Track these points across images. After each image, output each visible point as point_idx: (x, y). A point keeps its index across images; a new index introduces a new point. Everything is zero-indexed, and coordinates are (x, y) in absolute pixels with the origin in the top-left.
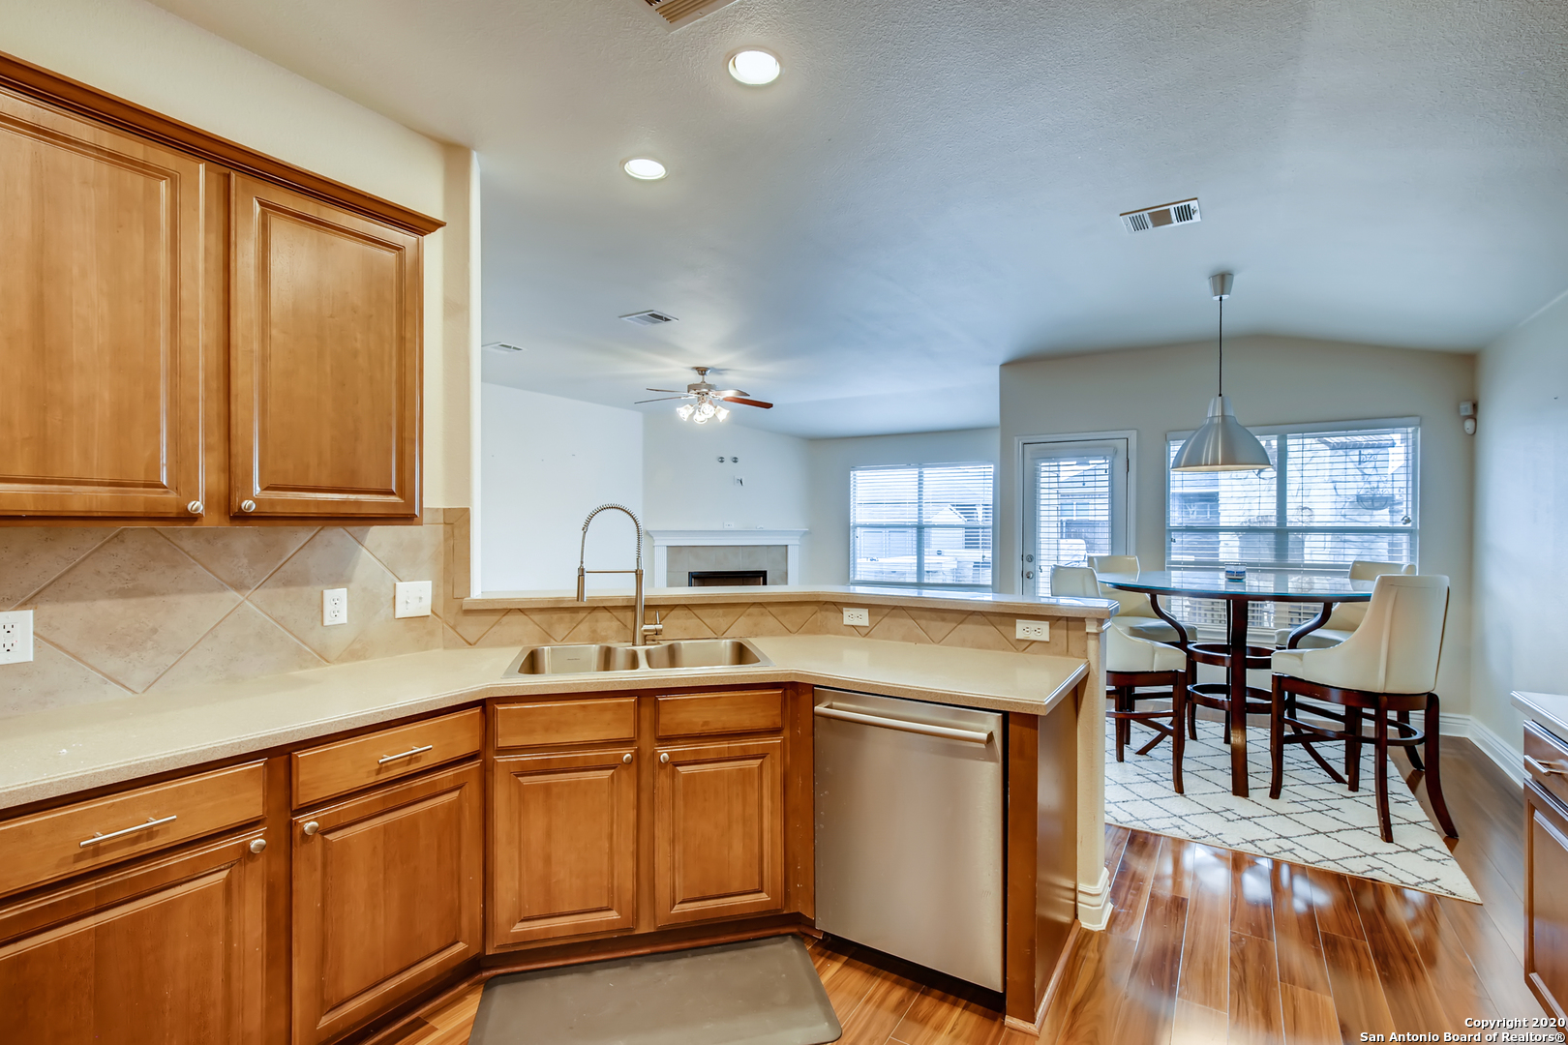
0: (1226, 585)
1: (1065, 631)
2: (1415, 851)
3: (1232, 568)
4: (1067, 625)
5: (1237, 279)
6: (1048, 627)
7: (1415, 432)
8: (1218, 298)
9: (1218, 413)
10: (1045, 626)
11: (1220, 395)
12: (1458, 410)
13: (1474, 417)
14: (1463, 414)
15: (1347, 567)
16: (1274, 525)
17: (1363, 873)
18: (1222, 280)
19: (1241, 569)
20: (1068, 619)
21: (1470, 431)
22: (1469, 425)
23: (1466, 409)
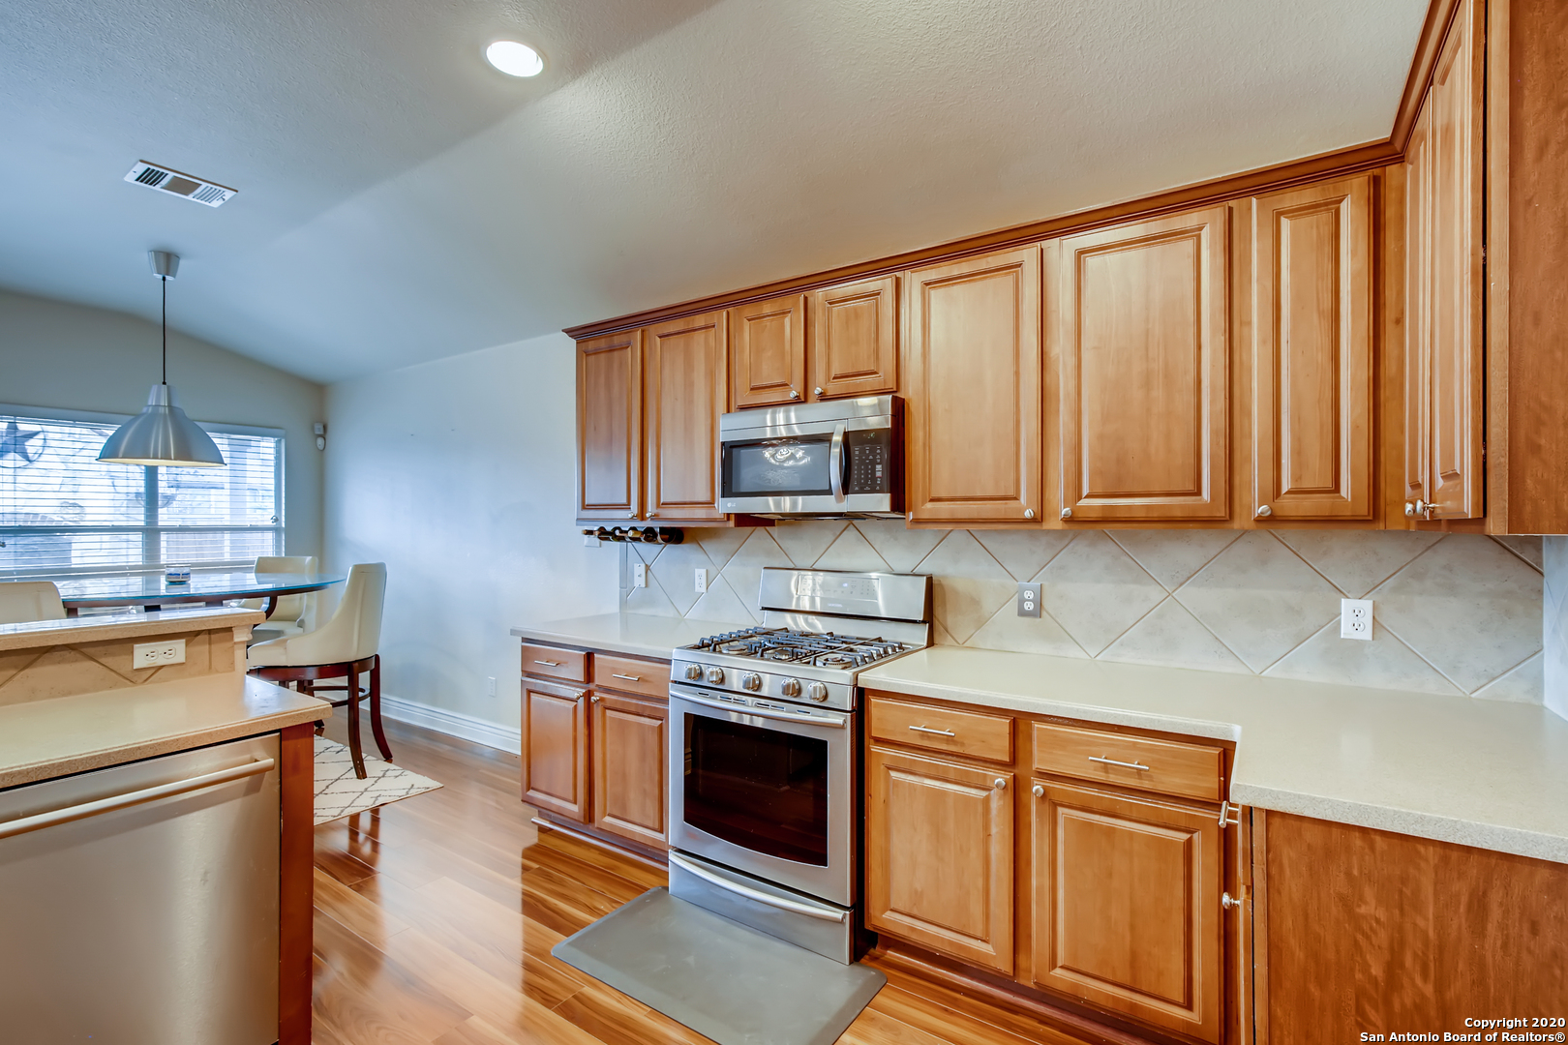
0: (167, 589)
1: (207, 646)
2: (383, 776)
3: (172, 570)
4: (210, 639)
5: (182, 263)
6: (184, 645)
7: (278, 443)
8: (161, 277)
9: (164, 402)
10: (180, 645)
11: (164, 383)
12: (313, 429)
13: (323, 436)
14: (318, 433)
15: (252, 562)
16: (143, 524)
17: (374, 803)
18: (167, 260)
19: (186, 570)
20: (210, 632)
21: (321, 448)
22: (320, 441)
23: (319, 430)
